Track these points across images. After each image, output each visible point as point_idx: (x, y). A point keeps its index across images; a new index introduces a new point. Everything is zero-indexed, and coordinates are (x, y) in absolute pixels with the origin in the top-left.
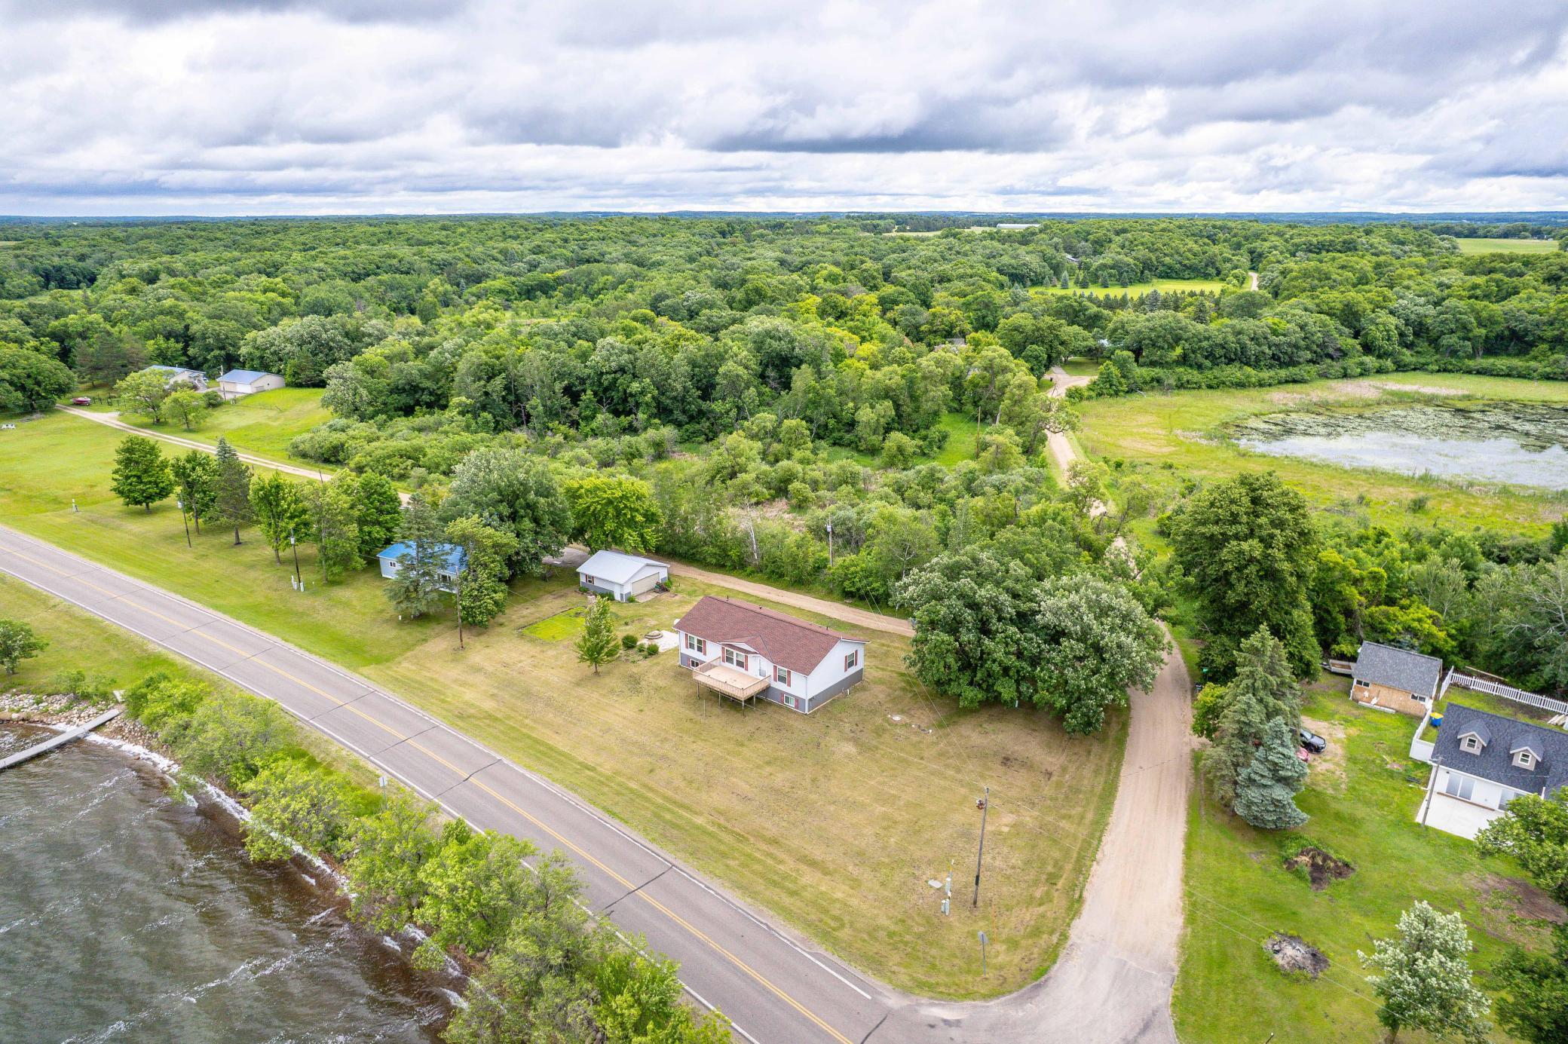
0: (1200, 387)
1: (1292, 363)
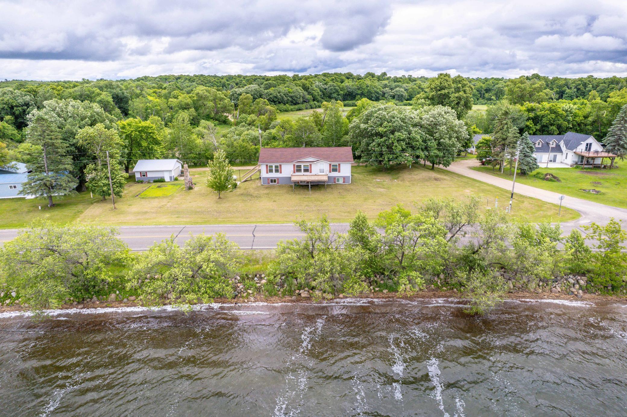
1: (297, 103)
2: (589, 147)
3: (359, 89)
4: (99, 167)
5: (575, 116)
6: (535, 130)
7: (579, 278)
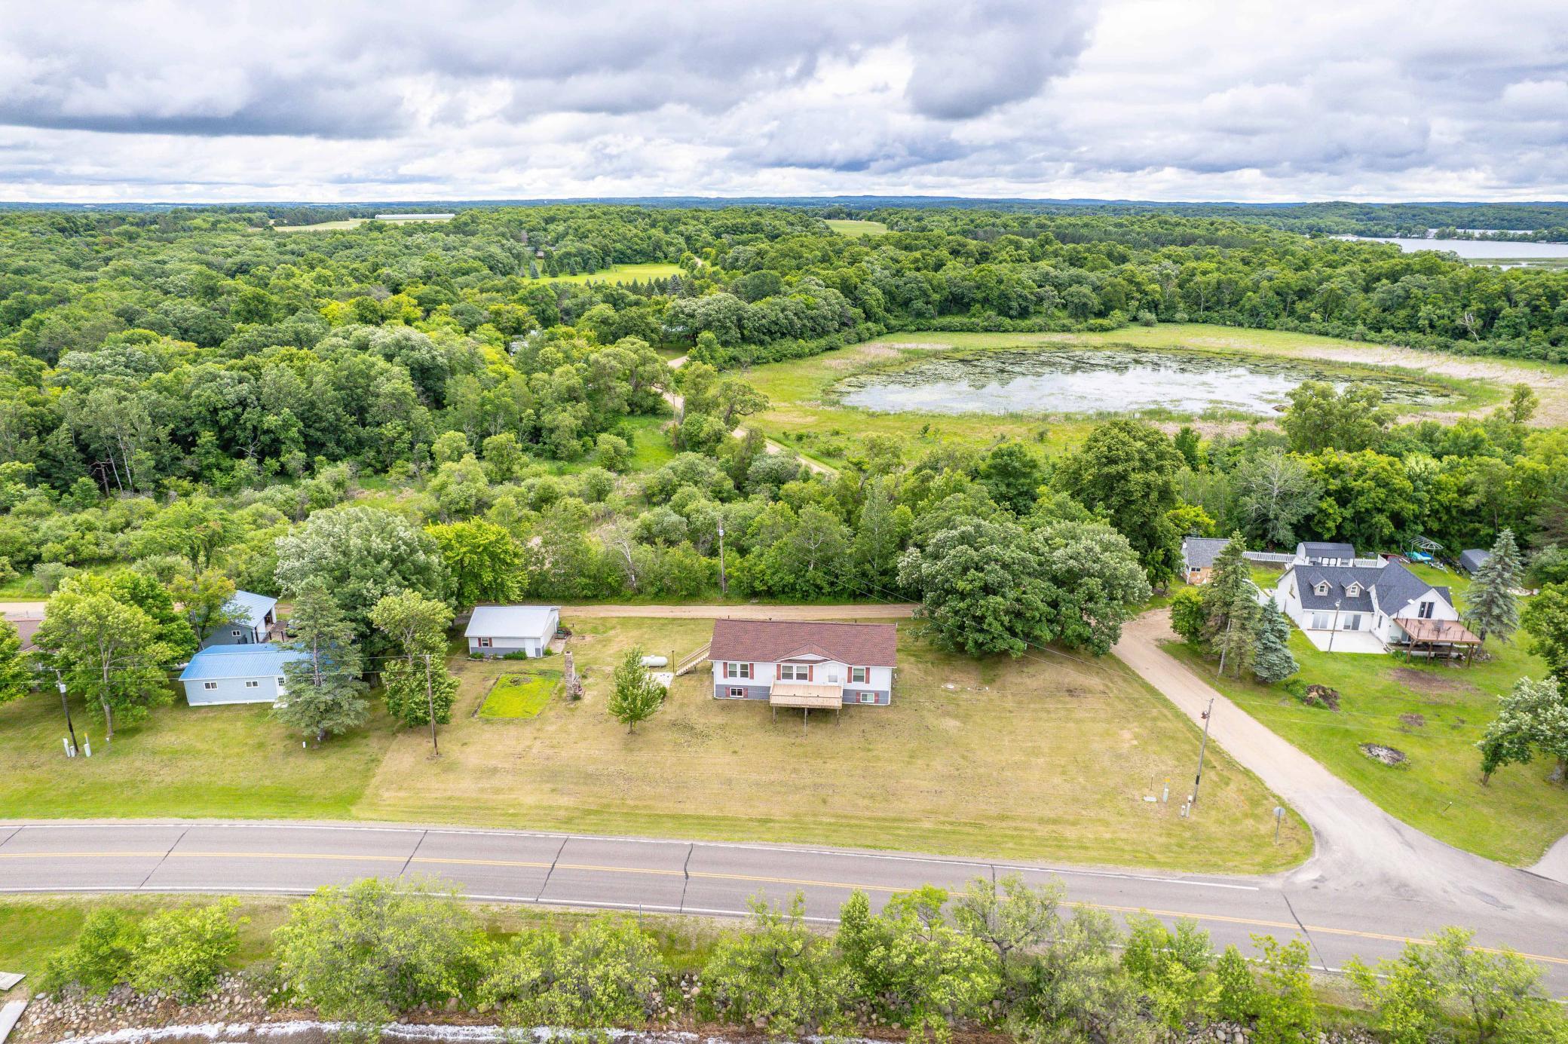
0: (768, 362)
1: (825, 332)
2: (1427, 610)
3: (978, 288)
4: (409, 669)
5: (1439, 488)
6: (1340, 520)
7: (1237, 1029)
